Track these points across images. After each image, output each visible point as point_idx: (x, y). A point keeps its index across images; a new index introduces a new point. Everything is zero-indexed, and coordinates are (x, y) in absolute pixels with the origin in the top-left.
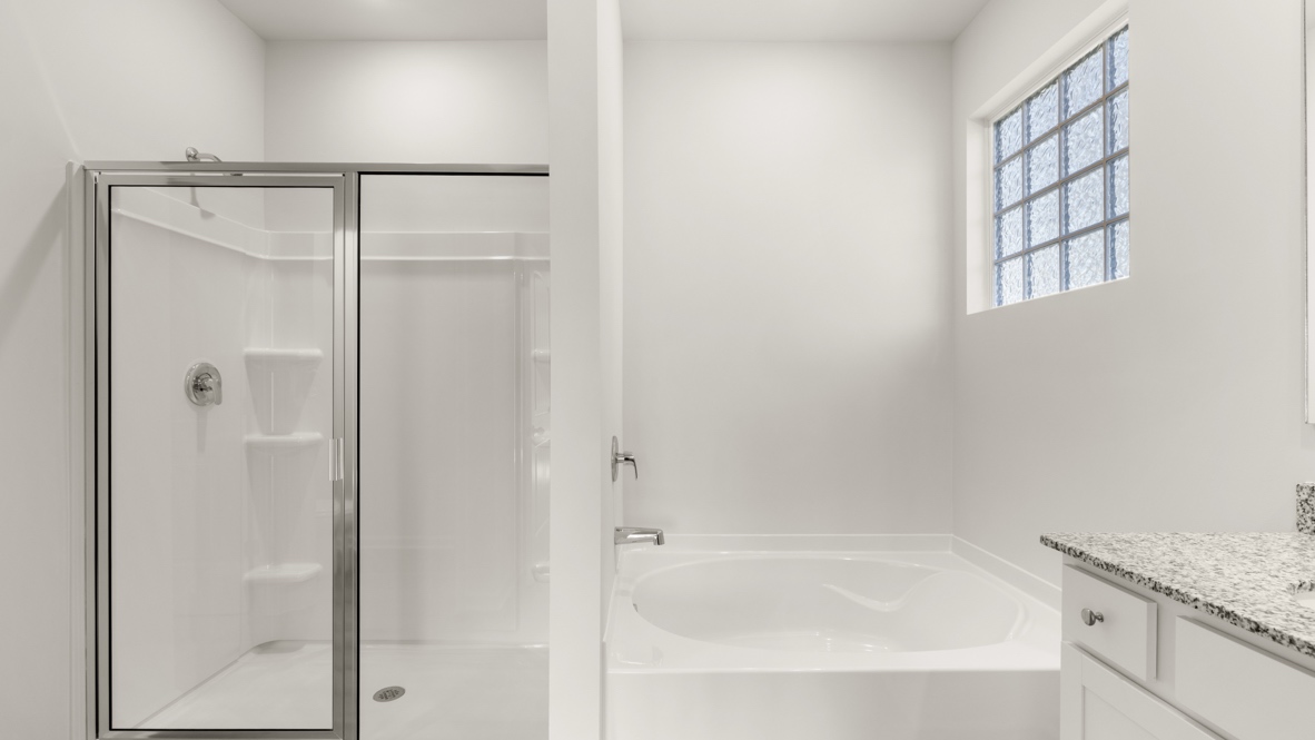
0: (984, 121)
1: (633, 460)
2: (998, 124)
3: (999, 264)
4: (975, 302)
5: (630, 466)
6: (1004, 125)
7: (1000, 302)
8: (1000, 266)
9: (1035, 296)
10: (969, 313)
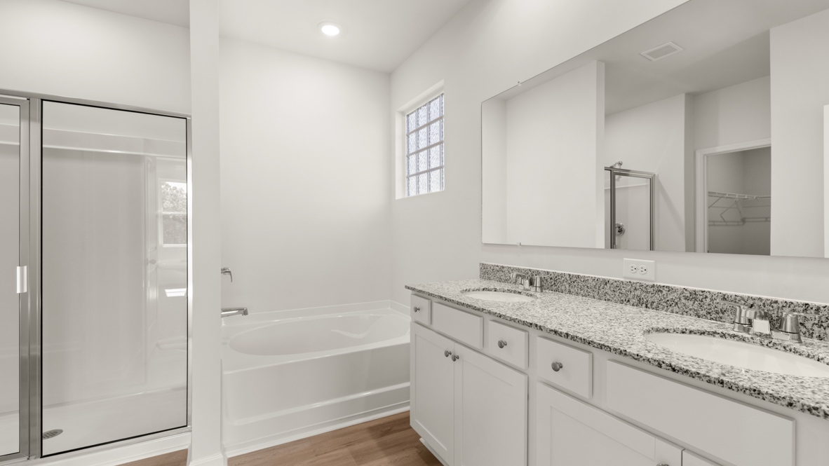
0: (403, 113)
1: (229, 272)
2: (408, 116)
3: (408, 178)
4: (399, 195)
5: (228, 275)
6: (410, 116)
7: (409, 195)
8: (408, 179)
9: (421, 193)
10: (397, 198)
